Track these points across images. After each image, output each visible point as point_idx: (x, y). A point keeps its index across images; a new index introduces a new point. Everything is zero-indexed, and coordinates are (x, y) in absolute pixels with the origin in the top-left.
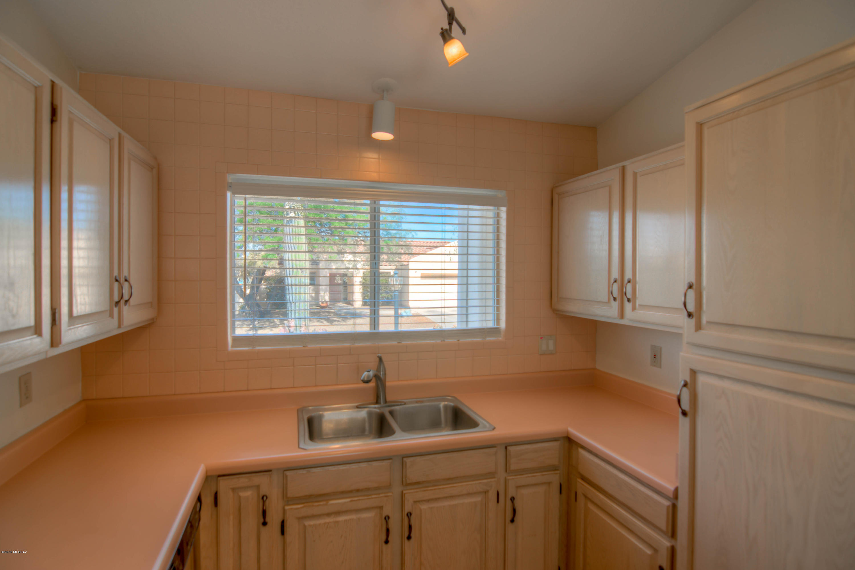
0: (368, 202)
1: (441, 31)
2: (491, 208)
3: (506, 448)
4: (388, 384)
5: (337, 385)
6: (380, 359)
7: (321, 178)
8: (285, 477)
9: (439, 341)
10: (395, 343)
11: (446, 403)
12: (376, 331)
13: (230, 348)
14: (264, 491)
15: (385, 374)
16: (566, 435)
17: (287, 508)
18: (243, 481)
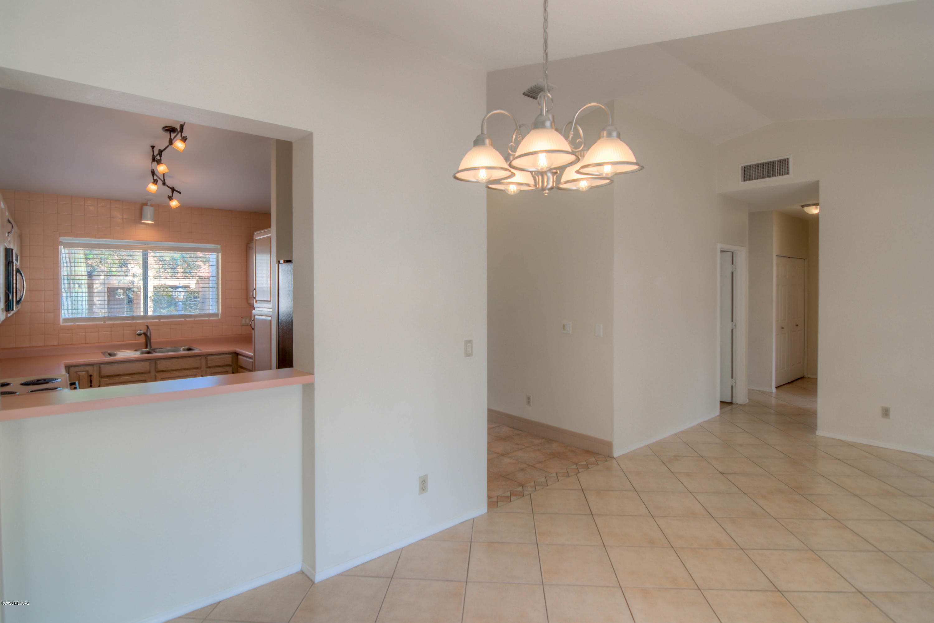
0: (141, 251)
1: (168, 196)
2: (215, 254)
3: (206, 358)
4: (152, 340)
5: (123, 341)
6: (148, 327)
7: (113, 239)
8: (100, 368)
9: (183, 319)
10: (157, 320)
11: (184, 348)
12: (146, 315)
13: (61, 324)
14: (90, 373)
15: (151, 334)
16: (234, 352)
17: (101, 380)
18: (81, 368)
